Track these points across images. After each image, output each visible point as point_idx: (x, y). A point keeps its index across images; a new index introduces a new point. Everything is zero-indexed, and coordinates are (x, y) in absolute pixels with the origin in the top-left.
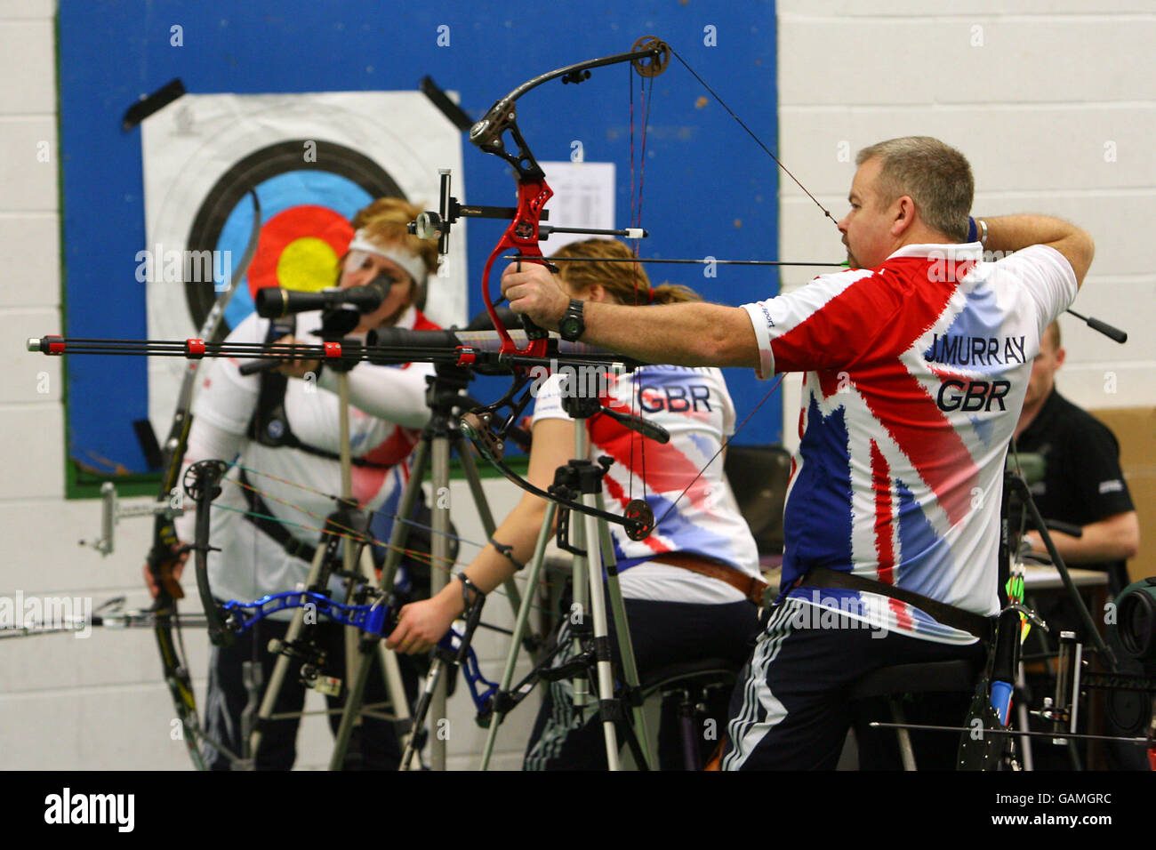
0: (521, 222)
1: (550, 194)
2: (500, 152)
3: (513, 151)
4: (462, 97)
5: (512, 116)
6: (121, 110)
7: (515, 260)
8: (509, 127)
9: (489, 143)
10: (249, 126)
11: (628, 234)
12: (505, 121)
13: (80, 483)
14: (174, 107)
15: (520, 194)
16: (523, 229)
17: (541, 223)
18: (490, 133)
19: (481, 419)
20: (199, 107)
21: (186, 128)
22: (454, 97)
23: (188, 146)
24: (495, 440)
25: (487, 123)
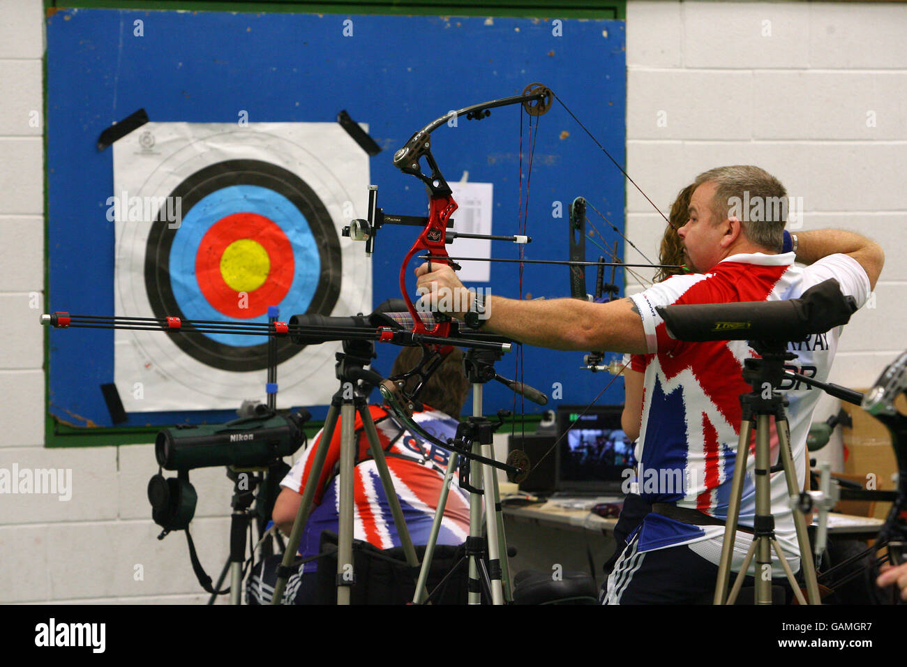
0: (432, 229)
1: (455, 207)
2: (417, 173)
3: (427, 172)
4: (370, 128)
5: (427, 145)
6: (97, 133)
7: (426, 260)
8: (424, 154)
9: (408, 166)
10: (199, 148)
11: (516, 239)
12: (422, 149)
13: (57, 434)
14: (140, 131)
15: (432, 206)
16: (434, 235)
17: (448, 230)
18: (410, 158)
19: (397, 385)
20: (159, 132)
21: (148, 149)
22: (365, 127)
23: (150, 163)
24: (407, 401)
25: (408, 150)
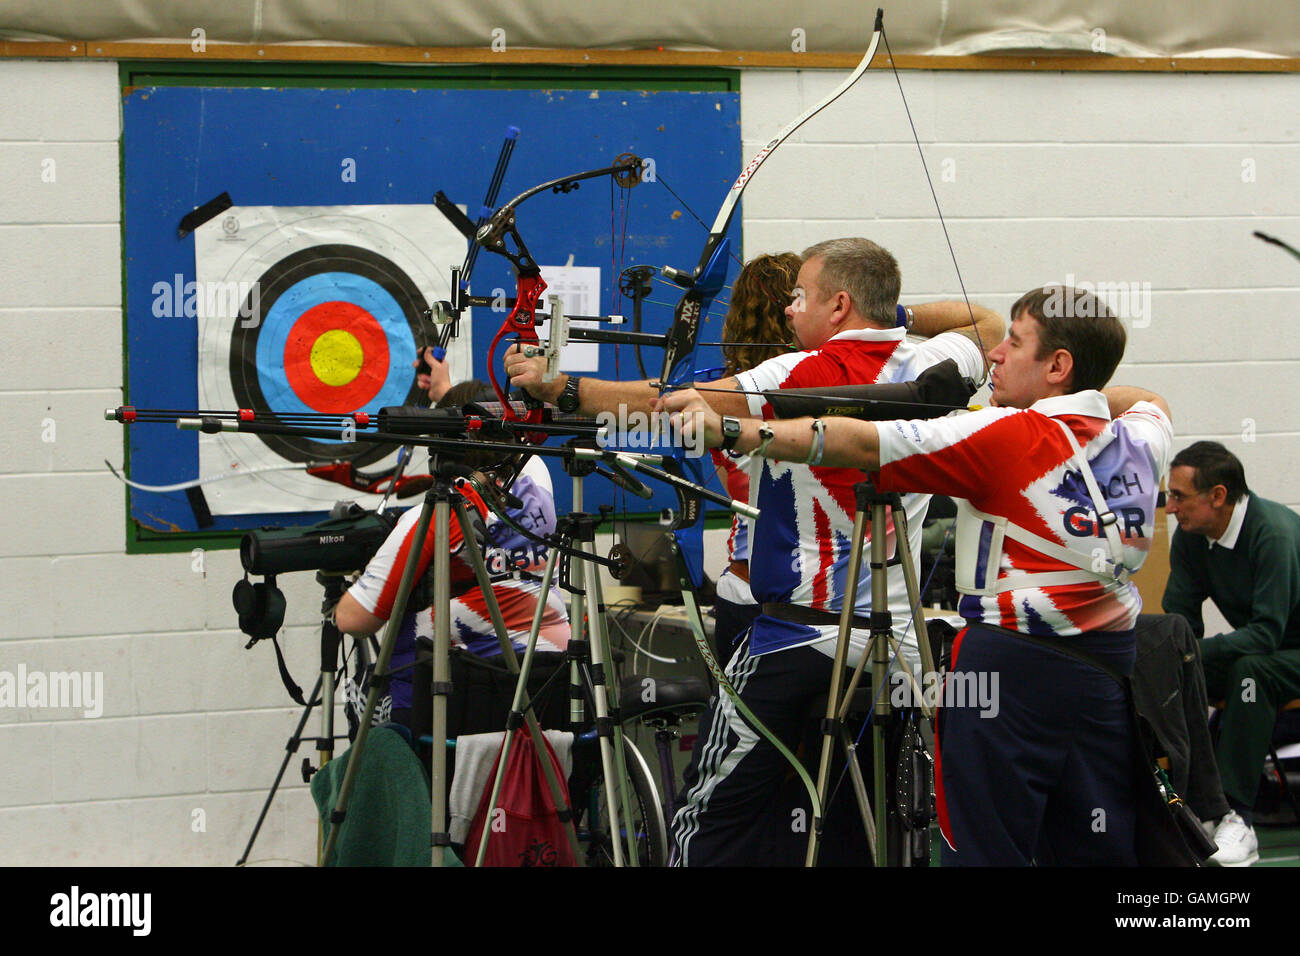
0: (520, 310)
1: (544, 286)
2: (501, 251)
3: (514, 250)
4: (469, 210)
5: (512, 221)
6: (177, 219)
7: (515, 342)
8: (509, 230)
9: (493, 243)
10: (286, 233)
11: (610, 320)
12: (506, 225)
13: (139, 539)
14: (224, 216)
15: (519, 286)
16: (522, 317)
17: (537, 311)
18: (493, 235)
19: (487, 476)
20: (243, 216)
21: (232, 235)
22: (463, 209)
23: (236, 249)
24: (499, 494)
25: (491, 226)
